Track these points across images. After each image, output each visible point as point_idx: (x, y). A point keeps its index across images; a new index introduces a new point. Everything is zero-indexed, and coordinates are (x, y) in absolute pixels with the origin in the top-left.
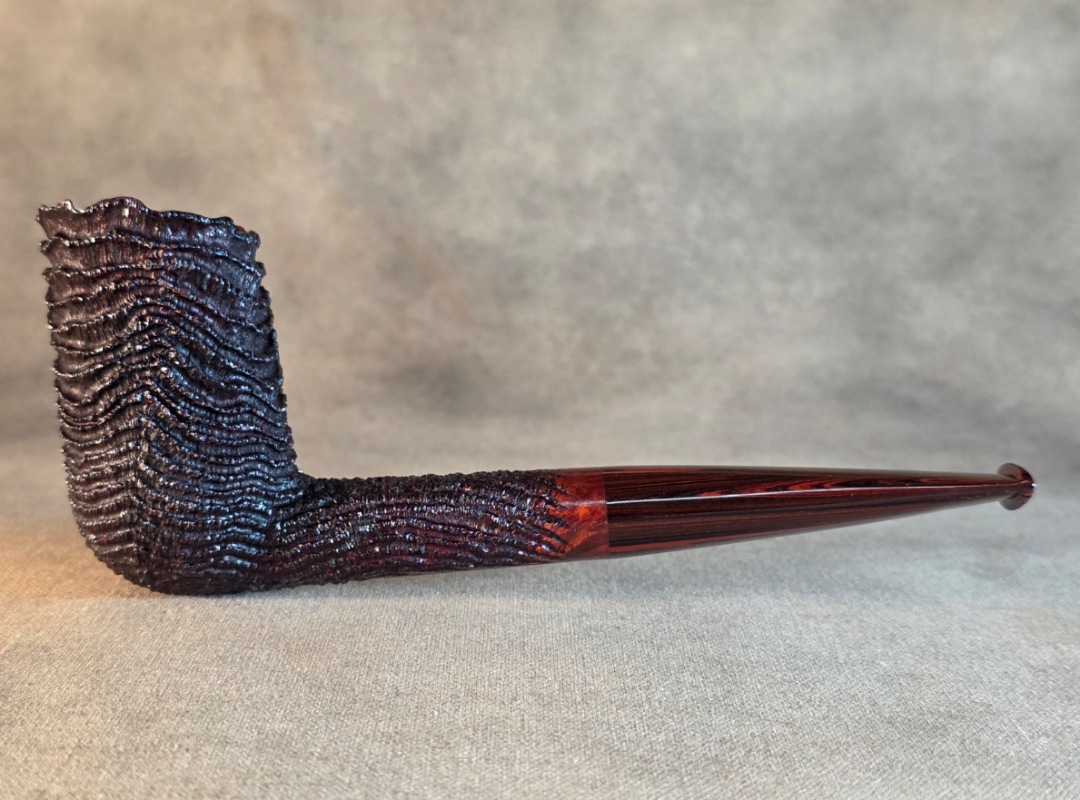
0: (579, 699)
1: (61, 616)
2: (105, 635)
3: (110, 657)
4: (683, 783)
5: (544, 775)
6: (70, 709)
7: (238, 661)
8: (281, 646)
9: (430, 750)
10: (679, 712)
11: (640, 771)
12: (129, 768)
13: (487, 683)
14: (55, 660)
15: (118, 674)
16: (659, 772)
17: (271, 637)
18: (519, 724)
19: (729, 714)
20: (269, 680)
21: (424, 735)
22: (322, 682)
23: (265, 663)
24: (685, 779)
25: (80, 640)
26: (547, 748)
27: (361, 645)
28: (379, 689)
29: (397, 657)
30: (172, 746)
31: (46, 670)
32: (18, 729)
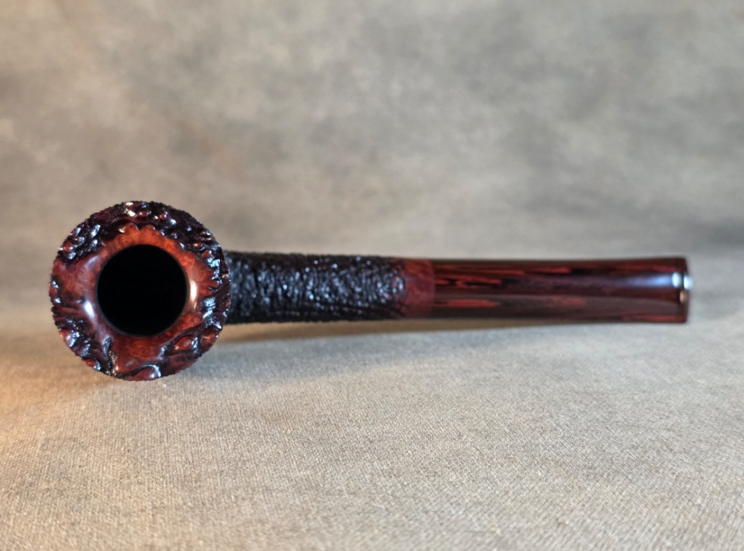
0: (508, 431)
1: (67, 414)
2: (115, 423)
3: (130, 439)
4: (631, 480)
5: (524, 487)
6: (126, 481)
7: (233, 430)
8: (259, 417)
9: (426, 479)
10: (587, 431)
11: (592, 476)
12: (208, 519)
13: (431, 427)
14: (88, 447)
15: (146, 451)
16: (606, 474)
17: (246, 411)
18: (478, 453)
19: (622, 428)
20: (267, 442)
21: (412, 469)
22: (308, 439)
23: (254, 430)
24: (630, 477)
25: (97, 430)
26: (511, 468)
27: (318, 409)
28: (355, 439)
29: (351, 415)
30: (229, 497)
31: (86, 455)
32: (94, 501)
